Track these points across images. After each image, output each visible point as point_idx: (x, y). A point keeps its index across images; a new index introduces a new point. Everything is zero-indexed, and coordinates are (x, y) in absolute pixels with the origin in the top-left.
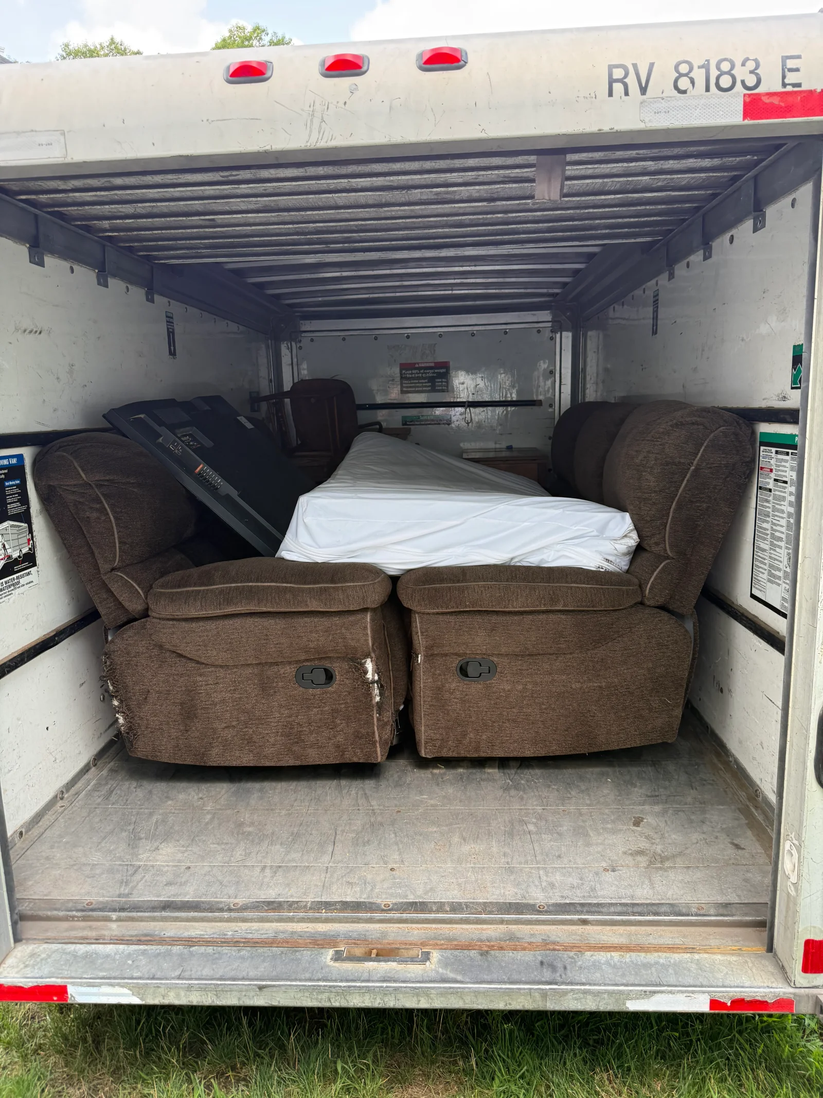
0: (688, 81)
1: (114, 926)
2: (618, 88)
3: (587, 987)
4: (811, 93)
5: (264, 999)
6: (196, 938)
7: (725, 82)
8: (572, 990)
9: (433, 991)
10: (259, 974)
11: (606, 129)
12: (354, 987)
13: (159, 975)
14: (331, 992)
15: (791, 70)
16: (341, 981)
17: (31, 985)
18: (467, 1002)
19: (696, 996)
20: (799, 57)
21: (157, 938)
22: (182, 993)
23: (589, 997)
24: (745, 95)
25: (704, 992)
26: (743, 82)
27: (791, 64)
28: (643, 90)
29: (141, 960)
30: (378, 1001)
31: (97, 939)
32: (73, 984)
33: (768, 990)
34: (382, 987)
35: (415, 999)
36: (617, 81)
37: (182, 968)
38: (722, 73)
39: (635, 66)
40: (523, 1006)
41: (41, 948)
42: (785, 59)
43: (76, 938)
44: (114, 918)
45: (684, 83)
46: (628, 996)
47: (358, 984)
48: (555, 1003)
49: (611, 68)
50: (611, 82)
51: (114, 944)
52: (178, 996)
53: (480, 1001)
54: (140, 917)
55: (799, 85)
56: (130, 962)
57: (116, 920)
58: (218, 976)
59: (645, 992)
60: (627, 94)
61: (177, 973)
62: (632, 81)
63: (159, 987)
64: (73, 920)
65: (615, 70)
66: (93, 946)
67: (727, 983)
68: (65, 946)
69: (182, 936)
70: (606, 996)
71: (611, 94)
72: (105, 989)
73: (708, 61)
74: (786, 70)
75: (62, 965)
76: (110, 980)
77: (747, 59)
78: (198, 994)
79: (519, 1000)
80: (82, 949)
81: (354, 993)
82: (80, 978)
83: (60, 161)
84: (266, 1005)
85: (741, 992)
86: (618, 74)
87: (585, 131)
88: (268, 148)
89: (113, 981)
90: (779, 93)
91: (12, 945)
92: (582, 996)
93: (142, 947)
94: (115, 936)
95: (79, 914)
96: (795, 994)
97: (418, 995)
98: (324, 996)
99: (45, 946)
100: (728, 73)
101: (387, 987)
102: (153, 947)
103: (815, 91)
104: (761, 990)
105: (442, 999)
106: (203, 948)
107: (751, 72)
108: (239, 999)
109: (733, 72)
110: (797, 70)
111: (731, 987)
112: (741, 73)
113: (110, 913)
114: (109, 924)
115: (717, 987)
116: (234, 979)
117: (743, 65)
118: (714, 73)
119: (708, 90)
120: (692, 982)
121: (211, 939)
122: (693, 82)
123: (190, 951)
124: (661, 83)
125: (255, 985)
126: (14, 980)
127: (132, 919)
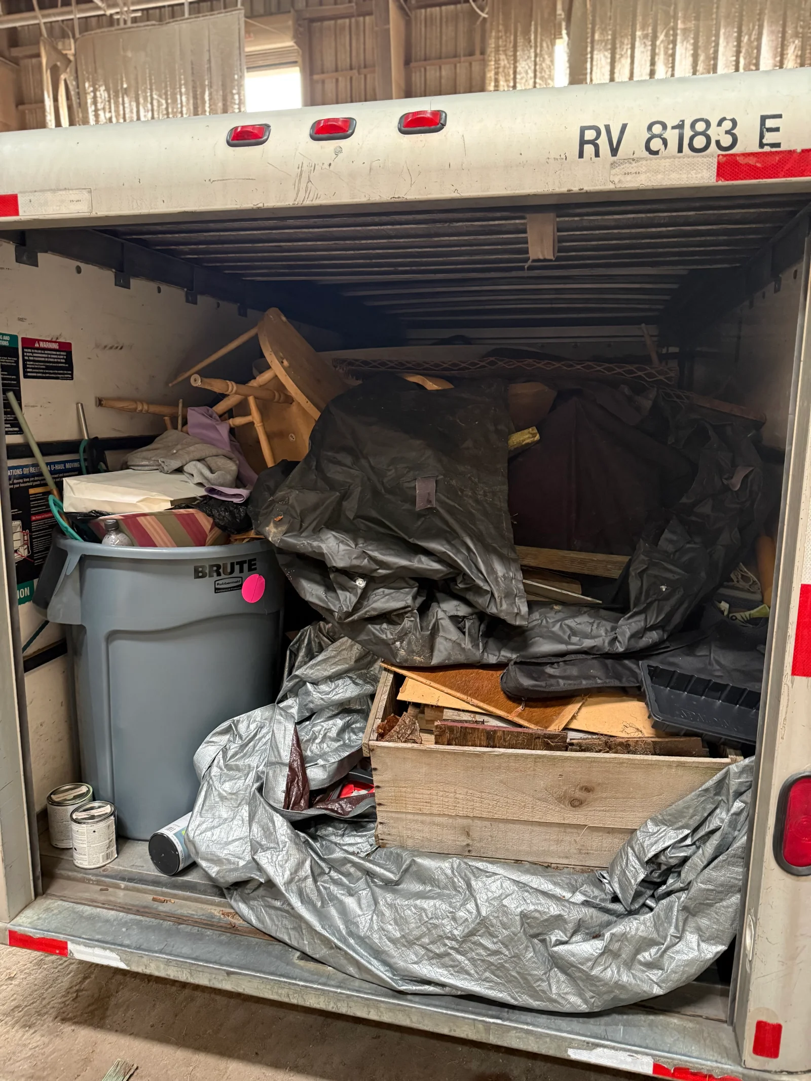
0: (661, 141)
1: (121, 893)
2: (589, 149)
3: (530, 1028)
4: (791, 152)
5: (231, 984)
6: (187, 916)
7: (699, 142)
8: (515, 1028)
9: (382, 1005)
10: (231, 960)
11: (575, 189)
12: (311, 987)
13: (144, 946)
14: (290, 989)
15: (770, 130)
16: (301, 980)
17: (38, 936)
18: (414, 1020)
19: (639, 1056)
20: (780, 116)
21: (153, 911)
22: (162, 966)
23: (531, 1038)
24: (719, 156)
25: (647, 1054)
26: (718, 142)
27: (769, 123)
28: (614, 151)
29: (134, 929)
30: (332, 1005)
31: (104, 904)
32: (73, 942)
33: (715, 1064)
34: (336, 992)
35: (366, 1009)
36: (589, 142)
37: (165, 943)
38: (697, 134)
39: (608, 128)
40: (467, 1035)
41: (56, 904)
42: (763, 119)
43: (86, 899)
44: (123, 886)
45: (656, 144)
46: (571, 1044)
47: (315, 986)
48: (498, 1038)
49: (583, 130)
50: (583, 142)
51: (116, 910)
52: (158, 968)
53: (426, 1022)
54: (145, 889)
55: (778, 145)
56: (124, 930)
57: (124, 889)
58: (194, 956)
59: (588, 1043)
60: (597, 154)
61: (161, 947)
62: (603, 142)
63: (142, 957)
64: (89, 883)
65: (587, 132)
66: (98, 910)
67: (675, 1049)
68: (76, 906)
69: (176, 913)
70: (548, 1040)
71: (581, 155)
72: (98, 951)
73: (683, 121)
74: (765, 130)
75: (68, 923)
76: (104, 943)
77: (724, 119)
78: (175, 969)
79: (464, 1029)
80: (88, 910)
81: (310, 993)
82: (80, 937)
83: (87, 215)
84: (233, 990)
85: (687, 1061)
86: (590, 135)
87: (554, 192)
88: (261, 205)
89: (105, 945)
90: (756, 153)
91: (33, 897)
92: (524, 1036)
93: (138, 917)
94: (120, 903)
95: (94, 878)
96: (743, 1075)
97: (368, 1006)
98: (284, 992)
99: (60, 902)
100: (703, 133)
101: (341, 993)
102: (147, 919)
103: (794, 151)
104: (709, 1063)
105: (391, 1014)
106: (190, 927)
107: (727, 132)
108: (210, 980)
109: (708, 132)
110: (777, 129)
111: (677, 1054)
112: (716, 133)
113: (119, 882)
114: (117, 891)
115: (663, 1051)
116: (207, 962)
117: (720, 124)
118: (688, 133)
119: (680, 150)
120: (638, 1042)
121: (199, 920)
122: (665, 142)
123: (177, 928)
124: (633, 143)
125: (225, 970)
126: (27, 929)
127: (138, 890)
